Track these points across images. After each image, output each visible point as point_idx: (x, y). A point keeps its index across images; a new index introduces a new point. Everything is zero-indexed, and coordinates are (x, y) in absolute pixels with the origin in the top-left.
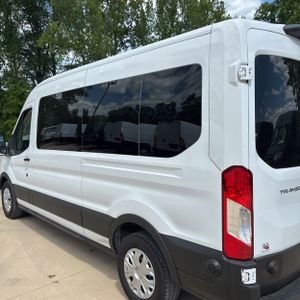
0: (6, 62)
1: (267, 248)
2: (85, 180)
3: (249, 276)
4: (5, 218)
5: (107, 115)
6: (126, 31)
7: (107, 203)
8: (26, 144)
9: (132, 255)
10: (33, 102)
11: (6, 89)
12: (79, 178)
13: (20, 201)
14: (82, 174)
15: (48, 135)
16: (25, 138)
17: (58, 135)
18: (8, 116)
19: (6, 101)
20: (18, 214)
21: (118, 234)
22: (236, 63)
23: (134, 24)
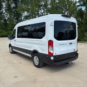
0: (8, 15)
1: (56, 54)
2: (27, 44)
3: (52, 58)
4: (10, 54)
5: (33, 30)
6: (41, 5)
7: (31, 48)
8: (15, 37)
9: (35, 57)
10: (16, 28)
11: (8, 23)
12: (25, 44)
13: (14, 50)
14: (26, 43)
15: (20, 35)
16: (14, 36)
17: (22, 35)
18: (9, 30)
19: (8, 26)
20: (13, 52)
21: (33, 54)
22: (50, 22)
23: (44, 3)
